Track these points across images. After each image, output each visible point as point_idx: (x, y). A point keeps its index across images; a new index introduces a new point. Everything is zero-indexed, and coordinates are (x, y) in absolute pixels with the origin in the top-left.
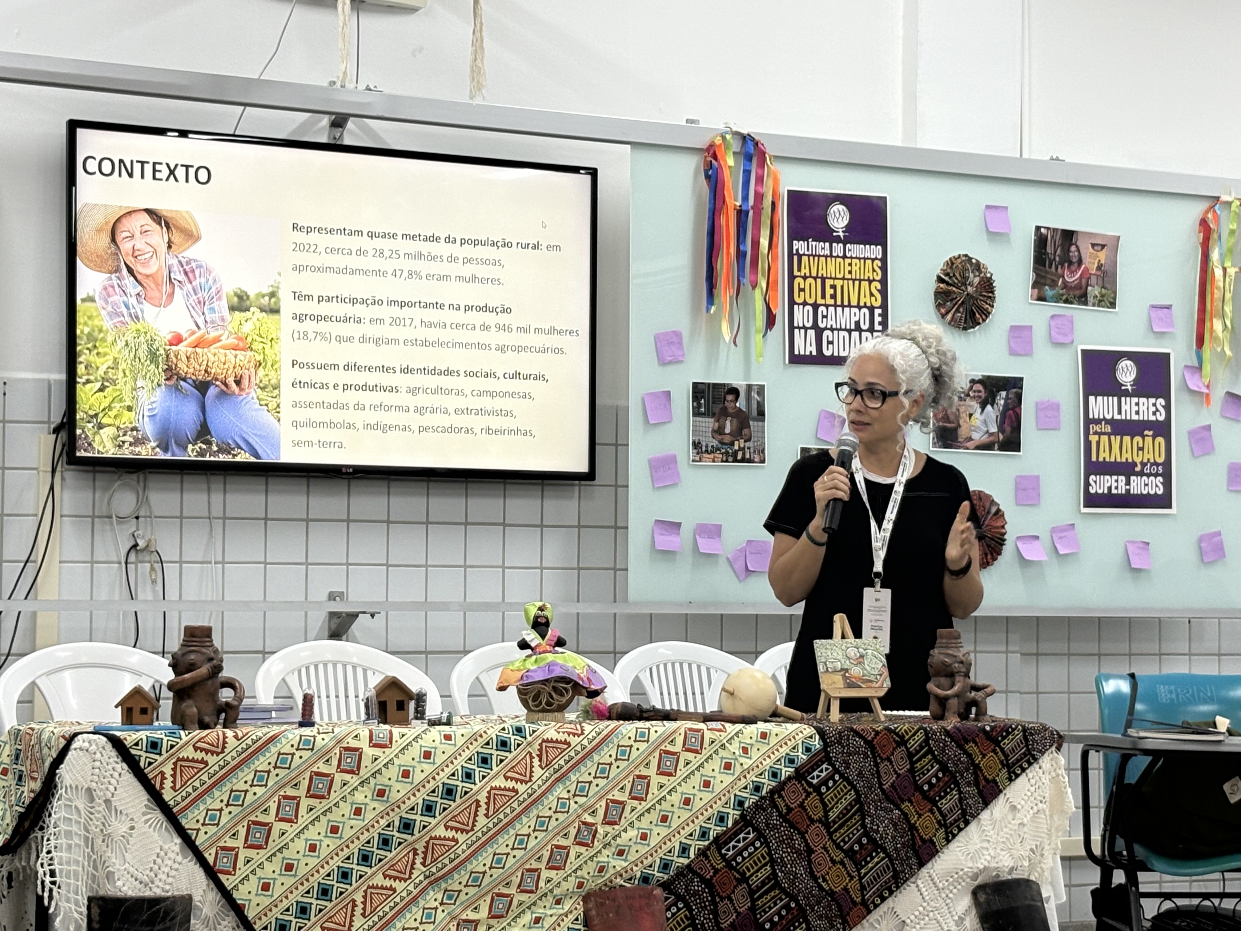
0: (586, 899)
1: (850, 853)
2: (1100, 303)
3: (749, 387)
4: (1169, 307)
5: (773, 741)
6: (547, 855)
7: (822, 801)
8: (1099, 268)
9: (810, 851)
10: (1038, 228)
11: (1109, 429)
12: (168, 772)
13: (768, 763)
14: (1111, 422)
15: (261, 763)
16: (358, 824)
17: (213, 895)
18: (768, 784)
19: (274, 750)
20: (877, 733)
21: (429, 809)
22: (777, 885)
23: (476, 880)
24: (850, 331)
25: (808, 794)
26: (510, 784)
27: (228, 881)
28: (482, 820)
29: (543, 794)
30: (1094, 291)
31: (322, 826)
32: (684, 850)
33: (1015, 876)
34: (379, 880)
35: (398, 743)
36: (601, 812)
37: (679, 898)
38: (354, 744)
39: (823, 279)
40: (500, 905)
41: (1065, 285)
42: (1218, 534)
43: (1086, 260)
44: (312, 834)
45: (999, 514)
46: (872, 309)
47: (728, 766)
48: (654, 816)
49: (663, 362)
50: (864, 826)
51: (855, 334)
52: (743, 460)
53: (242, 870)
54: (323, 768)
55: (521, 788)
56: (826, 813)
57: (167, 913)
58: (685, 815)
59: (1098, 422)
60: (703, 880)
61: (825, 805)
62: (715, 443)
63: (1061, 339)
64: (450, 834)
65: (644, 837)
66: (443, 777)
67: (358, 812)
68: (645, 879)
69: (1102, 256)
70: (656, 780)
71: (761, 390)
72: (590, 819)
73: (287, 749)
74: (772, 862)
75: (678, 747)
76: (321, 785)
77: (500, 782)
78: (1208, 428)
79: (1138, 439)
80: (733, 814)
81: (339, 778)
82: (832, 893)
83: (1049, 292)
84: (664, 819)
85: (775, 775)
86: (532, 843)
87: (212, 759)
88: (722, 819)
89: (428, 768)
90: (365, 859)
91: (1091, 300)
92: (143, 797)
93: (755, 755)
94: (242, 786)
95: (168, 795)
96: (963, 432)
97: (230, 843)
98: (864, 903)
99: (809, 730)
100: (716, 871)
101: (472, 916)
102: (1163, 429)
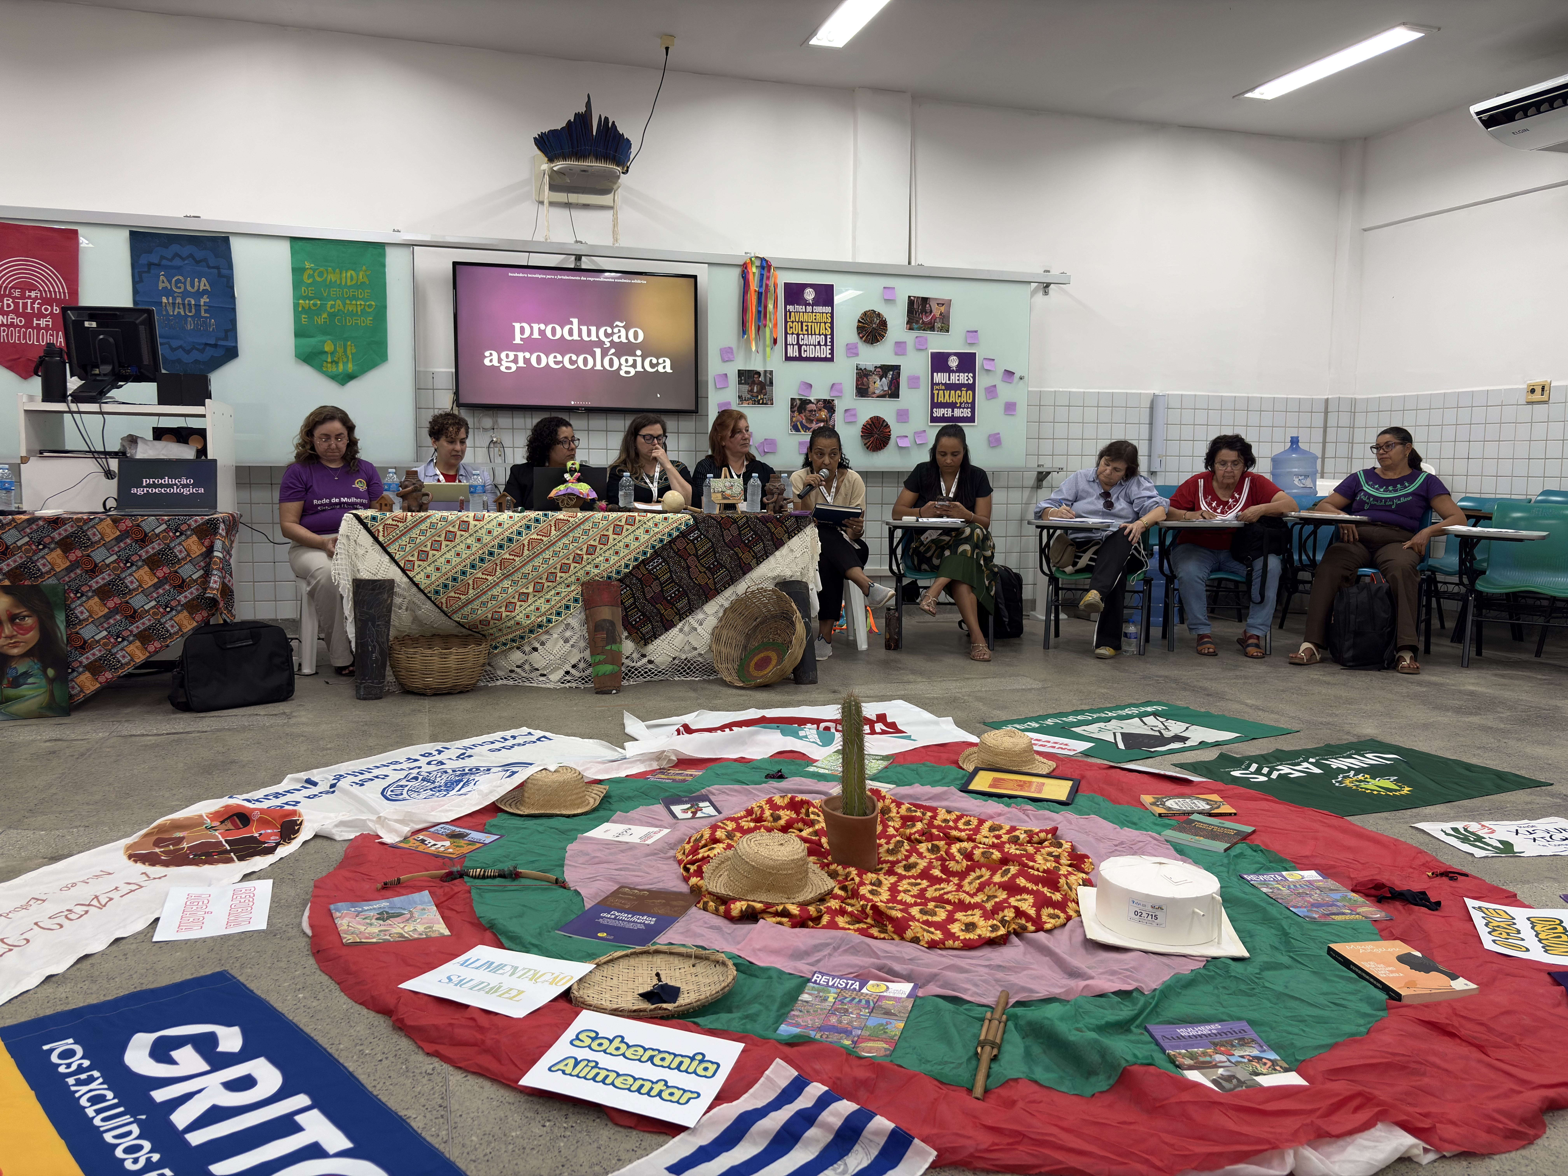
0: (582, 585)
1: (709, 568)
2: (941, 330)
3: (765, 372)
4: (976, 332)
5: (670, 521)
6: (559, 567)
7: (695, 547)
8: (941, 314)
9: (689, 567)
10: (909, 297)
11: (944, 387)
12: (381, 528)
13: (667, 530)
14: (945, 384)
15: (423, 526)
16: (469, 552)
17: (406, 579)
18: (667, 539)
19: (428, 521)
20: (722, 518)
21: (501, 547)
22: (673, 581)
23: (525, 576)
24: (815, 346)
25: (688, 544)
26: (539, 537)
27: (411, 574)
28: (526, 552)
29: (556, 542)
30: (938, 325)
31: (452, 553)
32: (627, 566)
33: (793, 579)
34: (480, 575)
35: (487, 519)
36: (585, 550)
37: (627, 586)
38: (466, 519)
39: (802, 323)
40: (538, 587)
41: (923, 322)
42: (997, 434)
43: (934, 311)
44: (448, 556)
45: (887, 426)
46: (826, 336)
47: (647, 531)
48: (611, 551)
49: (724, 361)
50: (715, 557)
51: (818, 347)
52: (763, 404)
53: (417, 569)
54: (452, 529)
55: (545, 539)
56: (697, 552)
57: (380, 586)
58: (627, 551)
59: (938, 384)
60: (637, 578)
61: (696, 548)
63: (921, 347)
64: (511, 557)
65: (607, 560)
66: (507, 534)
67: (469, 547)
68: (609, 578)
69: (943, 309)
70: (612, 537)
72: (579, 552)
73: (435, 521)
74: (671, 571)
75: (623, 523)
76: (451, 536)
77: (535, 536)
78: (995, 386)
79: (958, 392)
80: (650, 551)
81: (459, 533)
82: (700, 585)
83: (915, 326)
84: (617, 553)
85: (670, 535)
86: (551, 562)
87: (400, 525)
88: (645, 553)
89: (500, 530)
90: (473, 566)
91: (936, 329)
92: (371, 540)
93: (661, 527)
94: (414, 536)
95: (381, 539)
96: (871, 390)
97: (411, 559)
98: (716, 589)
99: (688, 517)
100: (644, 575)
101: (525, 591)
102: (971, 387)
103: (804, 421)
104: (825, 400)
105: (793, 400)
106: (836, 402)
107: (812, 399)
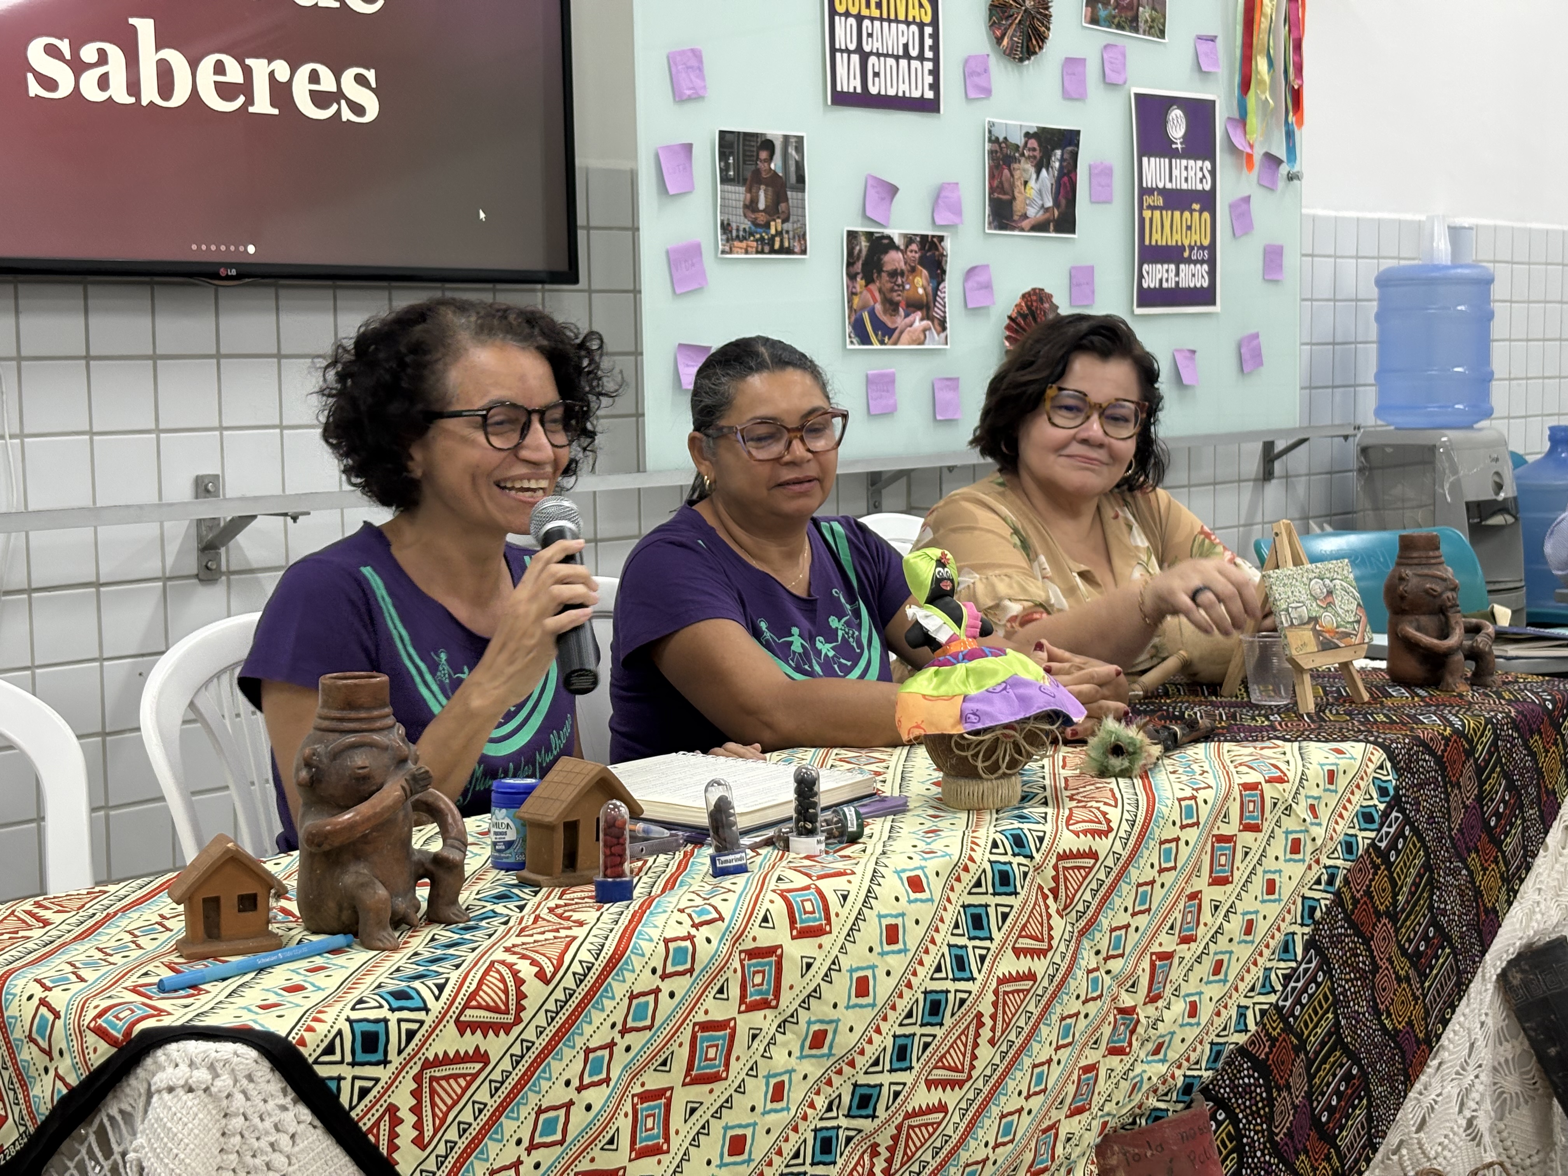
1: (1416, 958)
2: (1151, 28)
3: (786, 138)
4: (1213, 39)
5: (1342, 783)
6: (1071, 1090)
9: (1375, 969)
11: (1160, 202)
12: (403, 1099)
13: (1341, 828)
14: (1163, 192)
15: (596, 1029)
16: (779, 1119)
18: (1343, 867)
19: (619, 989)
20: (1447, 741)
21: (902, 1054)
22: (1338, 1042)
24: (897, 58)
25: (1376, 870)
26: (1023, 965)
29: (1066, 971)
31: (714, 1145)
32: (1240, 1018)
35: (841, 918)
36: (1144, 982)
37: (1220, 1104)
38: (763, 939)
42: (1256, 336)
47: (1295, 847)
48: (1206, 966)
49: (680, 97)
50: (1431, 907)
51: (903, 63)
52: (783, 250)
54: (714, 1010)
55: (1039, 967)
56: (1394, 897)
58: (1246, 953)
59: (1151, 191)
60: (1256, 1064)
61: (1394, 884)
62: (747, 224)
63: (1114, 78)
64: (935, 1097)
65: (1191, 1010)
66: (923, 980)
67: (778, 1093)
68: (1188, 1088)
70: (1208, 897)
71: (799, 143)
72: (1126, 999)
74: (1335, 1003)
75: (1235, 825)
76: (711, 1052)
77: (1009, 964)
78: (1247, 200)
79: (1187, 214)
80: (1301, 934)
81: (745, 1023)
82: (1395, 1034)
84: (1219, 968)
85: (1349, 848)
86: (1054, 1074)
87: (495, 1046)
88: (1289, 947)
89: (897, 964)
94: (559, 1095)
95: (407, 1162)
96: (1018, 206)
98: (1427, 1037)
99: (1379, 755)
100: (1275, 1043)
102: (1207, 200)
103: (878, 307)
104: (924, 238)
105: (852, 236)
106: (948, 245)
107: (895, 233)
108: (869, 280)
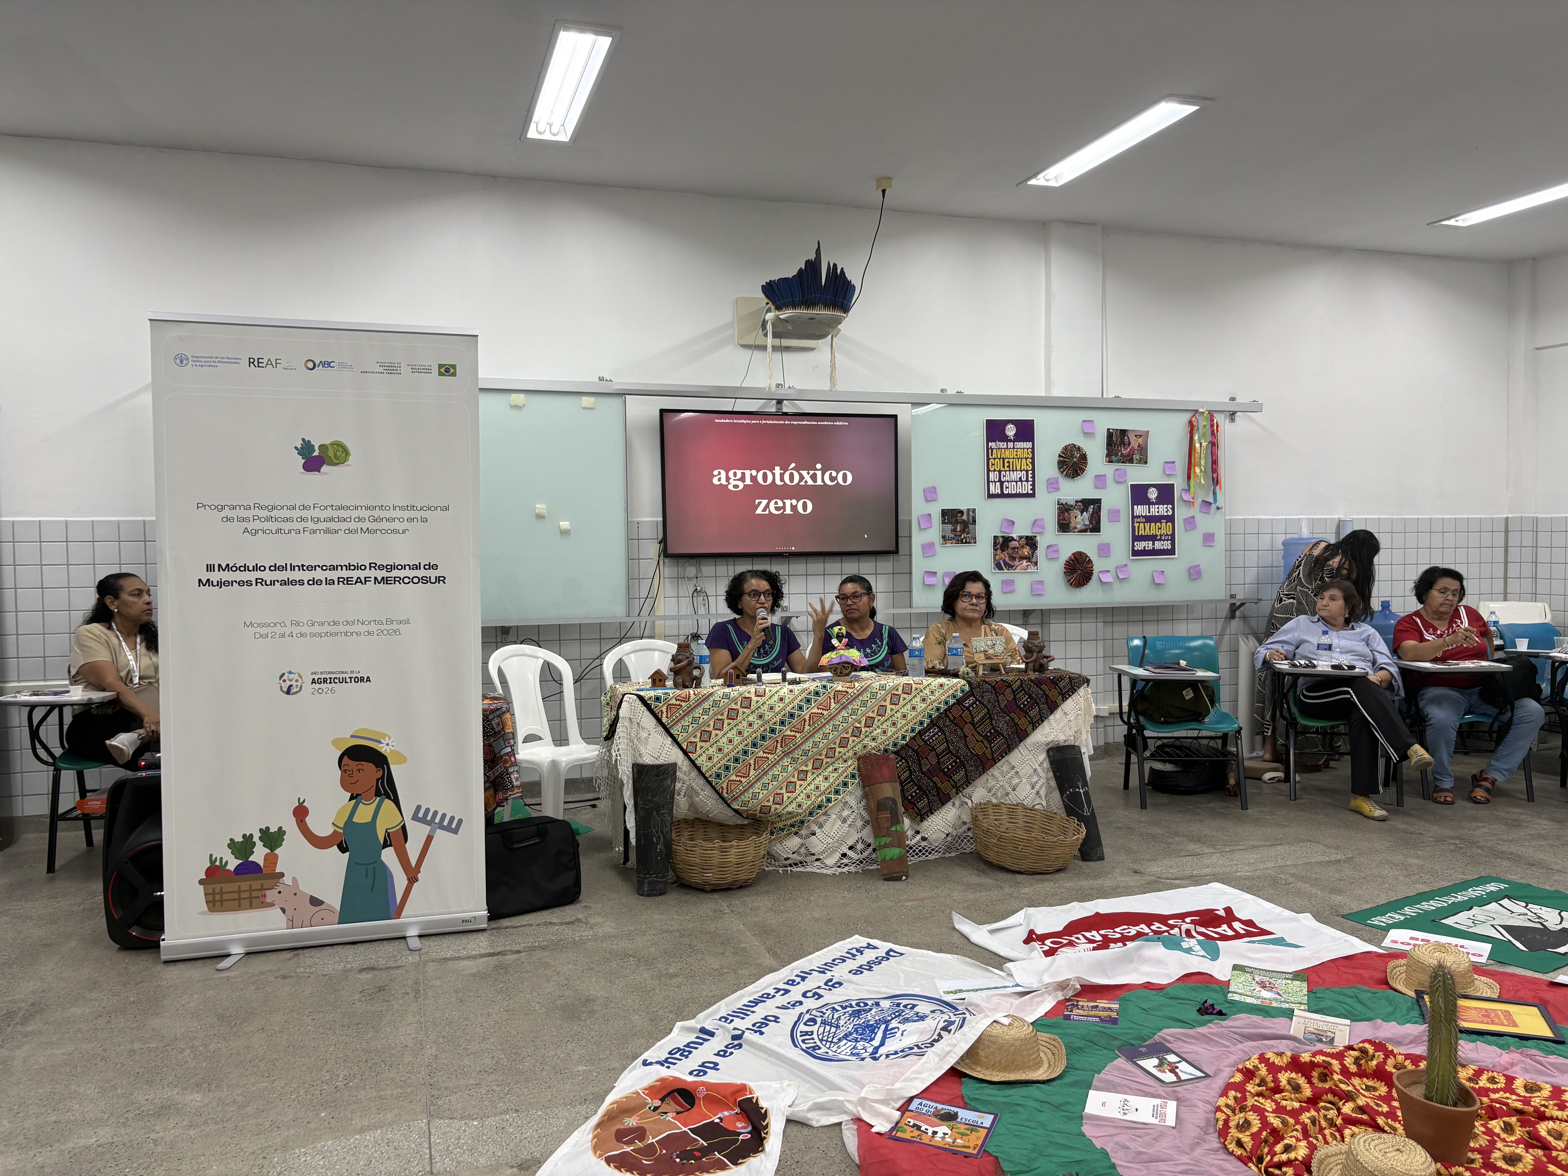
0: (858, 759)
1: (986, 737)
2: (1139, 462)
4: (1174, 462)
5: (946, 688)
6: (838, 742)
7: (971, 714)
8: (1139, 446)
9: (966, 736)
10: (1108, 430)
11: (1144, 520)
12: (664, 709)
13: (943, 698)
14: (1145, 517)
15: (706, 705)
16: (751, 730)
17: (687, 762)
18: (943, 707)
19: (711, 699)
20: (997, 682)
21: (782, 723)
22: (950, 752)
23: (805, 753)
24: (1016, 482)
25: (964, 711)
26: (820, 711)
27: (693, 756)
28: (807, 727)
29: (836, 715)
30: (1136, 457)
31: (734, 732)
32: (904, 737)
33: (1067, 744)
34: (761, 754)
35: (768, 694)
36: (863, 722)
37: (903, 758)
38: (748, 695)
39: (1004, 459)
40: (818, 764)
41: (1122, 455)
42: (1198, 566)
43: (1133, 443)
44: (730, 735)
45: (1090, 561)
46: (1027, 471)
47: (924, 700)
48: (889, 723)
49: (927, 501)
50: (992, 724)
51: (1019, 483)
52: (966, 543)
53: (699, 751)
54: (734, 707)
55: (825, 713)
56: (973, 719)
57: (664, 772)
58: (904, 722)
59: (1138, 517)
60: (913, 750)
61: (972, 716)
62: (953, 536)
63: (1120, 480)
64: (793, 734)
65: (884, 732)
66: (788, 709)
67: (750, 725)
68: (886, 751)
69: (1140, 440)
70: (889, 707)
71: (974, 510)
72: (858, 725)
73: (718, 699)
74: (947, 741)
75: (900, 692)
76: (733, 715)
77: (815, 710)
78: (1193, 517)
79: (1158, 524)
80: (927, 721)
81: (741, 710)
82: (977, 755)
83: (1114, 458)
84: (894, 724)
85: (946, 703)
86: (831, 736)
87: (683, 704)
88: (921, 723)
89: (782, 705)
90: (754, 745)
91: (1135, 461)
92: (654, 721)
93: (937, 694)
94: (697, 715)
95: (664, 720)
96: (1072, 525)
97: (693, 740)
99: (963, 682)
100: (920, 746)
101: (804, 768)
102: (1171, 519)
103: (1007, 559)
104: (1027, 537)
105: (995, 537)
106: (1038, 538)
107: (1015, 536)
108: (1003, 550)
